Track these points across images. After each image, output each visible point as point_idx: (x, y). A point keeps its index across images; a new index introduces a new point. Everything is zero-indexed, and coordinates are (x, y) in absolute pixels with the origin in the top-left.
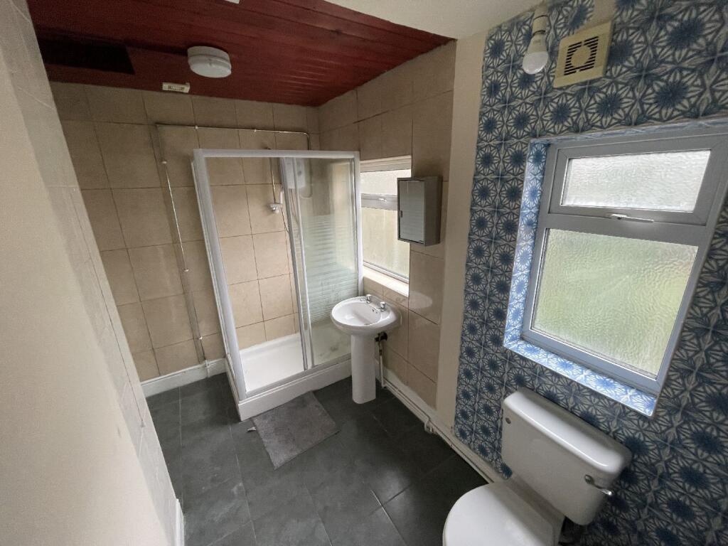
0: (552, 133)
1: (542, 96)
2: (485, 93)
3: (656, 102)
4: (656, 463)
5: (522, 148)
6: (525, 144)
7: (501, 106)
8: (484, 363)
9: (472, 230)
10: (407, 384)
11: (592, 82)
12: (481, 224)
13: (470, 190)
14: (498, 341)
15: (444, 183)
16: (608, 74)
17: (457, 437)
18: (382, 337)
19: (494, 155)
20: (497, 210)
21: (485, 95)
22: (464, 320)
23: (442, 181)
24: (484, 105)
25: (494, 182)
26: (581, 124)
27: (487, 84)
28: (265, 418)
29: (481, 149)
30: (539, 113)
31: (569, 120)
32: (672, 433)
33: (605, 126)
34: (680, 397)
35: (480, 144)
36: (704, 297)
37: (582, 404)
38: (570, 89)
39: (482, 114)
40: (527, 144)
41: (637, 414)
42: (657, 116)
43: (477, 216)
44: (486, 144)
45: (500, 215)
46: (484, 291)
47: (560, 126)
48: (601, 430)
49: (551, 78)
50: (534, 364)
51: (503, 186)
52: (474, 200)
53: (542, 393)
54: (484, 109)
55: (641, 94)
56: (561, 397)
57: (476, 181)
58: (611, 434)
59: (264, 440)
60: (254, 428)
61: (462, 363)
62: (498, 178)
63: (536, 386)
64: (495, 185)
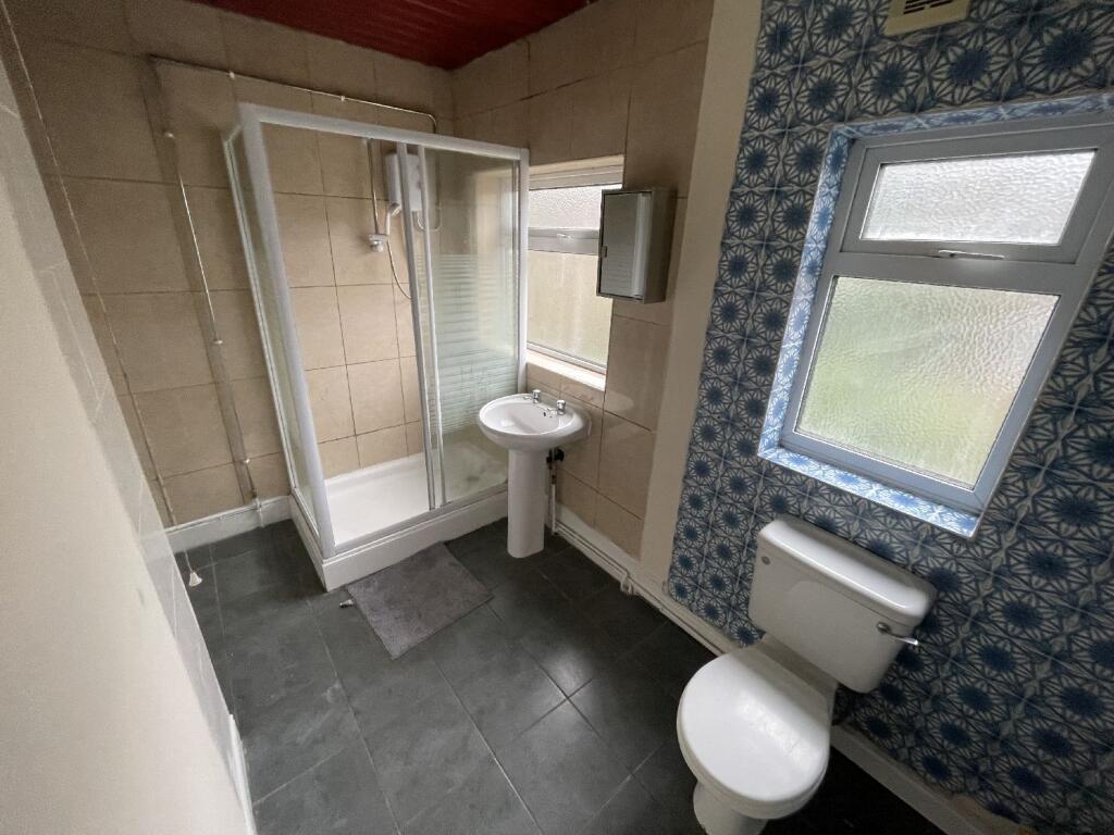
0: (872, 114)
1: (862, 51)
2: (764, 46)
3: (1043, 62)
4: (970, 601)
5: (818, 141)
6: (823, 132)
7: (789, 68)
8: (723, 483)
9: (721, 277)
10: (593, 524)
11: (946, 27)
12: (738, 266)
13: (724, 211)
14: (748, 448)
15: (679, 200)
16: (973, 15)
17: (671, 595)
18: (556, 455)
19: (769, 152)
20: (767, 244)
21: (762, 50)
22: (697, 420)
23: (676, 198)
24: (759, 66)
25: (765, 197)
26: (920, 99)
27: (768, 30)
28: (368, 585)
29: (748, 143)
30: (853, 79)
31: (902, 91)
32: (999, 559)
33: (958, 102)
34: (1017, 507)
35: (747, 135)
36: (1072, 362)
37: (872, 529)
38: (910, 38)
39: (755, 83)
40: (827, 134)
41: (952, 535)
42: (1041, 85)
43: (731, 255)
44: (757, 133)
45: (771, 251)
46: (732, 374)
47: (886, 102)
48: (895, 563)
49: (880, 21)
50: (804, 478)
51: (780, 203)
52: (729, 228)
53: (812, 519)
54: (759, 74)
55: (1021, 50)
56: (840, 522)
57: (734, 196)
58: (910, 568)
59: (370, 618)
60: (350, 602)
61: (687, 486)
62: (772, 191)
63: (803, 511)
64: (766, 203)
